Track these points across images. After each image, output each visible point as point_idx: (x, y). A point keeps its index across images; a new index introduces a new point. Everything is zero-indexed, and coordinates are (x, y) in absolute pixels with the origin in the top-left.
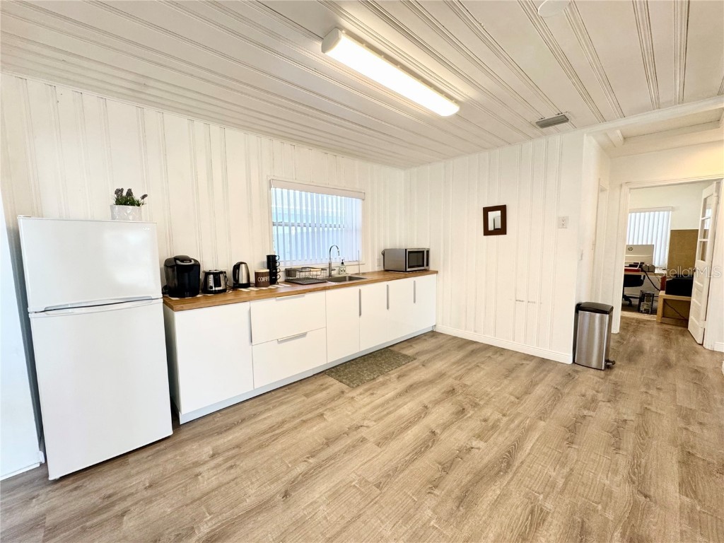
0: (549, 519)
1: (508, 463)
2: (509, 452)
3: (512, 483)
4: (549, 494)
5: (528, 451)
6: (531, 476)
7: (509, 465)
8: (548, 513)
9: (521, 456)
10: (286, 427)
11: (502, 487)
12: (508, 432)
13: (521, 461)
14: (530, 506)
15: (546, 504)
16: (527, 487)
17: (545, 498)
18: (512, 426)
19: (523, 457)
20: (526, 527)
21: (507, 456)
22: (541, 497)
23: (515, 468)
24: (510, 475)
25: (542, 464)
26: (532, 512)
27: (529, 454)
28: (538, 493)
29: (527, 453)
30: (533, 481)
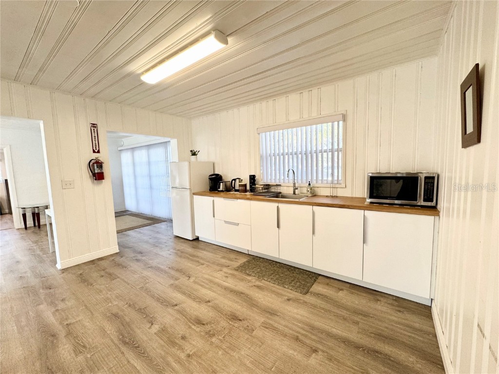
0: (73, 355)
1: (128, 343)
2: (138, 347)
3: (110, 341)
4: (87, 362)
5: (132, 362)
6: (107, 355)
7: (125, 343)
8: (76, 355)
9: (130, 355)
10: (195, 258)
11: (110, 335)
12: (163, 353)
13: (125, 353)
14: (88, 347)
15: (82, 357)
16: (101, 350)
17: (86, 358)
18: (170, 359)
19: (127, 356)
20: (79, 341)
21: (134, 344)
22: (89, 356)
23: (120, 346)
24: (116, 342)
25: (114, 369)
26: (84, 347)
27: (129, 362)
28: (93, 355)
29: (130, 360)
30: (103, 355)
